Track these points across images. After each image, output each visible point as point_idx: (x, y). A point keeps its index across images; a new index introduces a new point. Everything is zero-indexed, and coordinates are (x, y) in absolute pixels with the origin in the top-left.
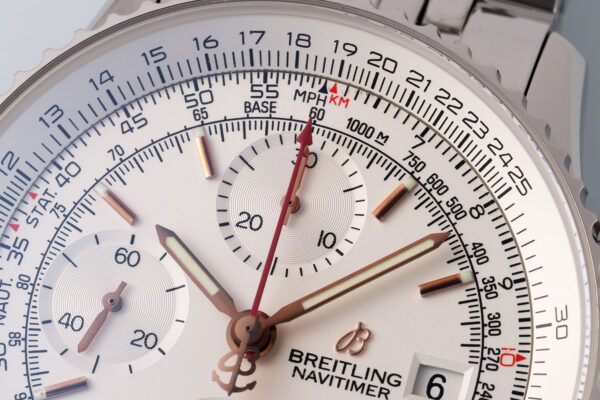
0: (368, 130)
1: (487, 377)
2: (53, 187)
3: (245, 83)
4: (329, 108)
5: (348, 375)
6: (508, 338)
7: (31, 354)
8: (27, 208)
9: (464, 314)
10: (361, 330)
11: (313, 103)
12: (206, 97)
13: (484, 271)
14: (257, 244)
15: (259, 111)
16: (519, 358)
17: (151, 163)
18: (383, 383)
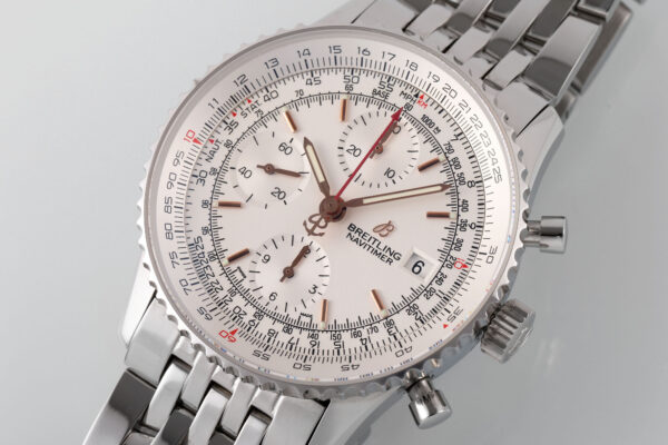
0: (431, 124)
1: (445, 271)
2: (261, 100)
3: (378, 79)
4: (416, 106)
5: (374, 246)
6: (462, 255)
7: (219, 181)
8: (244, 107)
9: (446, 234)
10: (389, 224)
11: (408, 101)
12: (355, 80)
13: (464, 216)
14: (353, 162)
15: (380, 96)
16: (465, 266)
17: (315, 104)
18: (390, 256)
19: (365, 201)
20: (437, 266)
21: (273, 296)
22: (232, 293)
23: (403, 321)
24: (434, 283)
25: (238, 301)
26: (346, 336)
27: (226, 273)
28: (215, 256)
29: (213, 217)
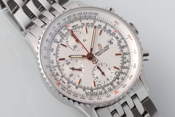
0: (75, 26)
1: (115, 36)
2: (53, 65)
3: (58, 34)
4: (68, 28)
5: (103, 50)
6: (113, 30)
7: (72, 82)
8: (53, 69)
9: (106, 33)
10: (99, 45)
11: (66, 29)
12: (56, 40)
13: (102, 27)
15: (63, 36)
16: (116, 31)
17: (59, 52)
18: (107, 48)
19: (92, 47)
20: (113, 37)
21: (107, 79)
22: (103, 89)
24: (118, 40)
25: (106, 88)
26: (125, 65)
27: (97, 89)
28: (92, 90)
29: (81, 87)
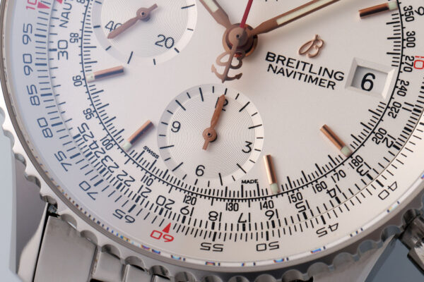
1: (404, 76)
9: (390, 30)
10: (317, 40)
13: (405, 3)
18: (330, 79)
19: (280, 22)
20: (392, 73)
21: (200, 170)
22: (148, 180)
23: (372, 153)
24: (395, 95)
25: (158, 188)
26: (307, 193)
27: (136, 160)
28: (110, 142)
29: (92, 95)
